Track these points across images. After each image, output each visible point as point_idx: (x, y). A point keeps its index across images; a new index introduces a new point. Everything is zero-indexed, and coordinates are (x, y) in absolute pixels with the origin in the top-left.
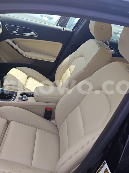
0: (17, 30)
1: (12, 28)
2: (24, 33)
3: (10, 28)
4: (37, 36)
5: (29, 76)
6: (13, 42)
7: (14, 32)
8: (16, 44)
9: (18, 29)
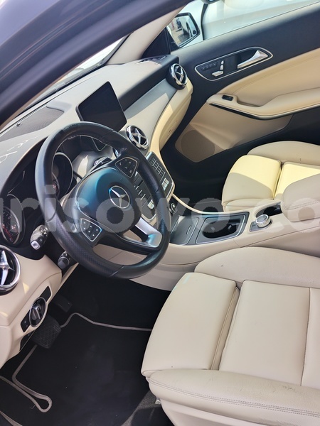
0: (222, 67)
1: (209, 68)
2: (240, 65)
3: (206, 69)
4: (269, 56)
5: (283, 161)
6: (225, 97)
7: (216, 74)
8: (231, 99)
9: (222, 62)
